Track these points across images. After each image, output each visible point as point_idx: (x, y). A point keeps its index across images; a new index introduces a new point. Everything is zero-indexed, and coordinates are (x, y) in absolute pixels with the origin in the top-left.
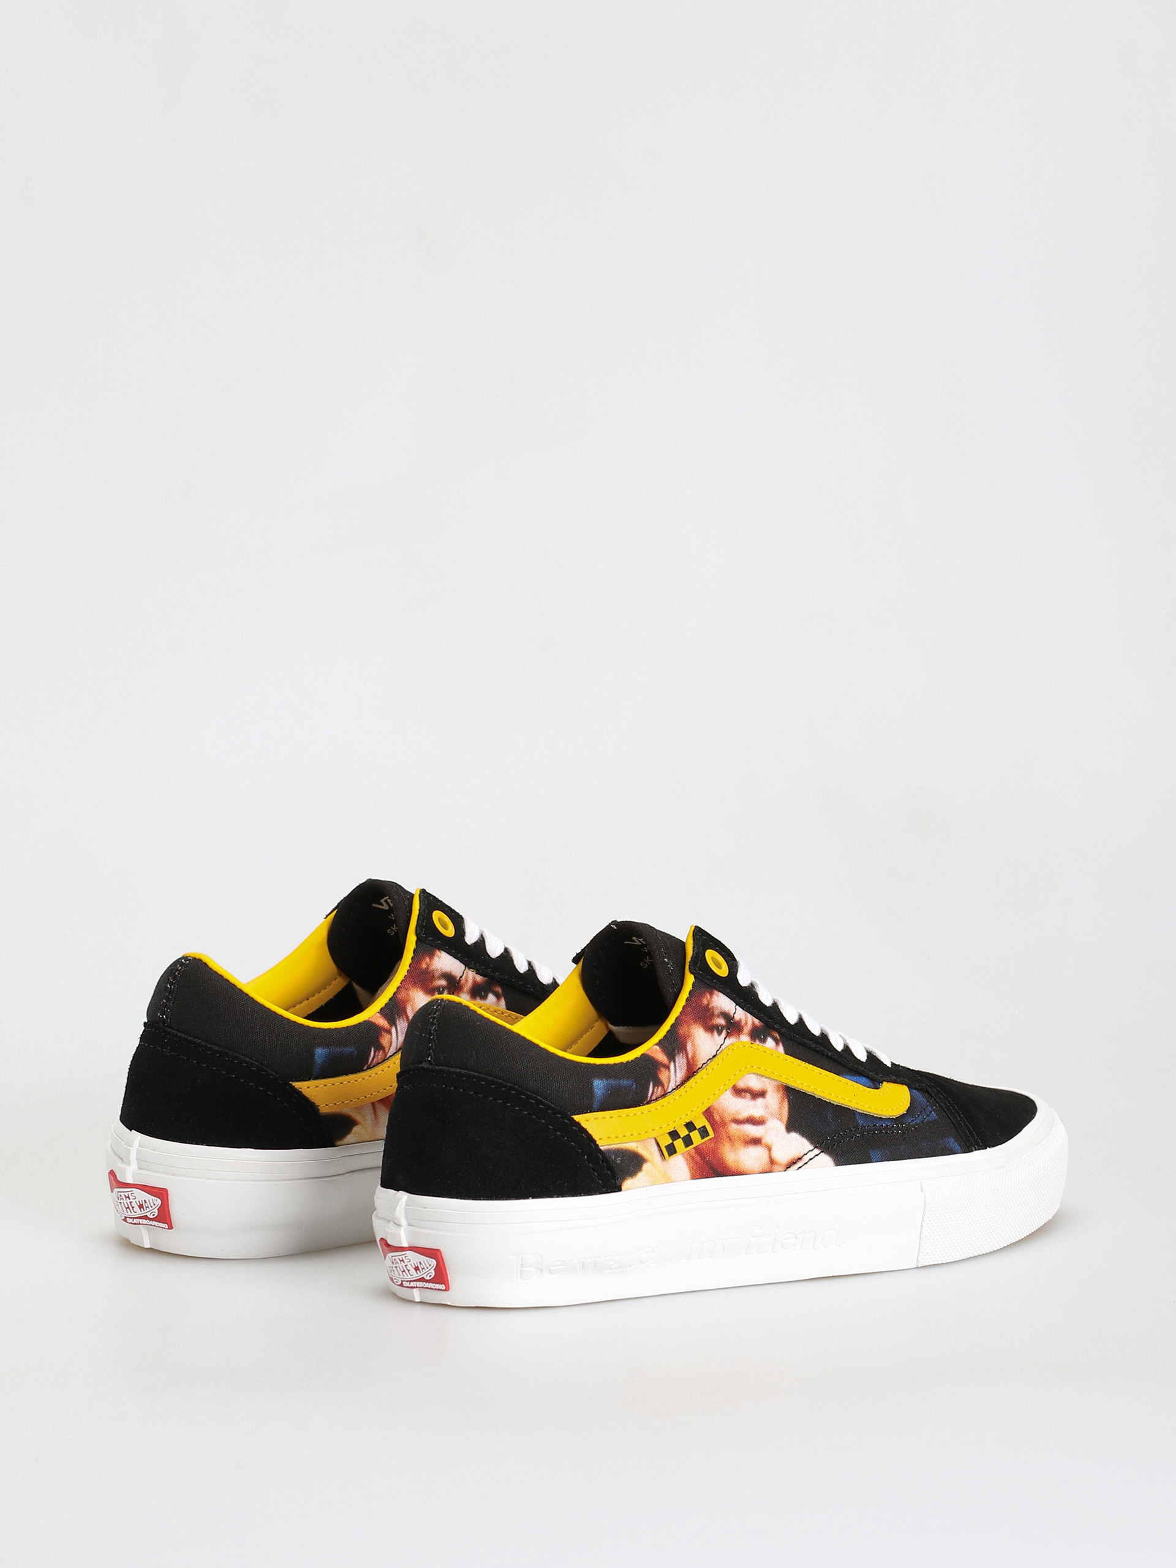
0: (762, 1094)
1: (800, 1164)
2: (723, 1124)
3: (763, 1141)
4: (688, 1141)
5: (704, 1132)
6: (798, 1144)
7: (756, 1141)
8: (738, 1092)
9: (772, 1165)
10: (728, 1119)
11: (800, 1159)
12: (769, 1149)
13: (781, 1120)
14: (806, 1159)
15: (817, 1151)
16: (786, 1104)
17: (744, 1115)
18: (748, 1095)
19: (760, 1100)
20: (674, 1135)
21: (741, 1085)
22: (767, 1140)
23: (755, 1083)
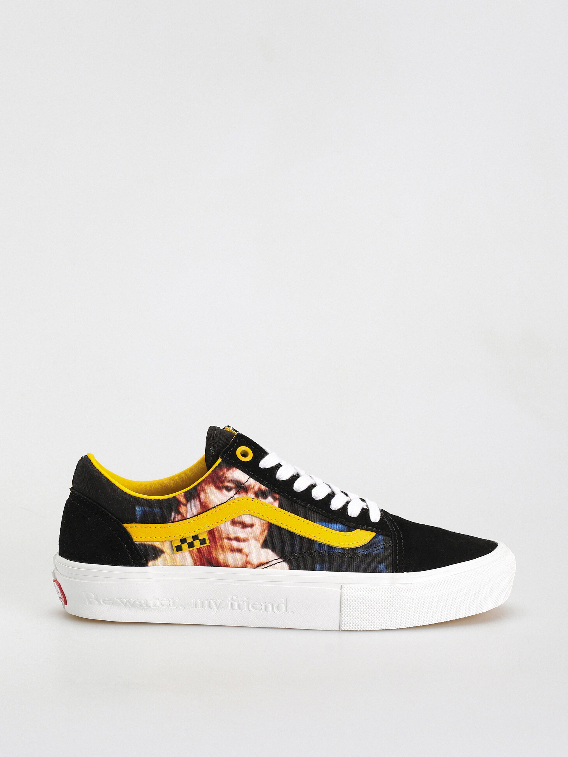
0: (251, 526)
1: (266, 566)
2: (220, 539)
3: (243, 551)
4: (191, 545)
5: (203, 542)
6: (269, 555)
7: (238, 551)
8: (235, 523)
9: (247, 564)
10: (223, 536)
11: (267, 563)
12: (247, 555)
13: (259, 541)
14: (271, 563)
15: (280, 560)
16: (265, 533)
17: (234, 535)
18: (241, 526)
19: (248, 530)
20: (183, 541)
21: (239, 519)
22: (246, 550)
23: (248, 520)
